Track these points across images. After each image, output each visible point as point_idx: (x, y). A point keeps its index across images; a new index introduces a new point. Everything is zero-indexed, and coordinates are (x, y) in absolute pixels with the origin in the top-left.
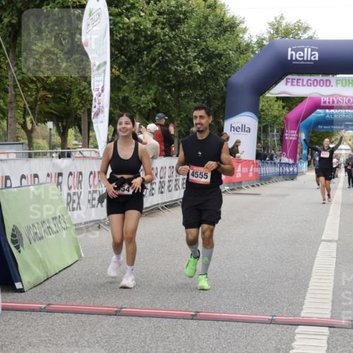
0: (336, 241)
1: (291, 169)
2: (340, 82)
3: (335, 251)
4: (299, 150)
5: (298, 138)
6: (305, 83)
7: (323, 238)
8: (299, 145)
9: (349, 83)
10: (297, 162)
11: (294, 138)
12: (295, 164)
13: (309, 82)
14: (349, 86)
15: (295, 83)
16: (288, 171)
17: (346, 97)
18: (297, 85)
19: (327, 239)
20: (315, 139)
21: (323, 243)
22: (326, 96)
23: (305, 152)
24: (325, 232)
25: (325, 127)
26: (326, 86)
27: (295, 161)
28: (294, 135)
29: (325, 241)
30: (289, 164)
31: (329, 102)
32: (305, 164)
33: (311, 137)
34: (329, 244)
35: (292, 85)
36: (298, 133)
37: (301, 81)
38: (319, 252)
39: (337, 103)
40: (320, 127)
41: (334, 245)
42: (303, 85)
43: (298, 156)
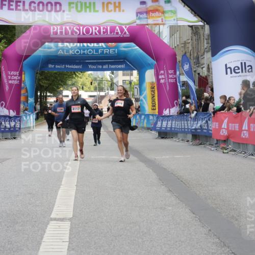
0: (70, 219)
1: (13, 124)
2: (74, 5)
3: (68, 232)
4: (22, 99)
5: (21, 81)
6: (27, 7)
7: (53, 216)
8: (23, 92)
9: (86, 7)
10: (22, 114)
11: (16, 82)
12: (18, 117)
13: (33, 5)
14: (86, 11)
15: (14, 7)
16: (8, 126)
17: (84, 26)
18: (16, 9)
19: (58, 217)
20: (44, 83)
21: (52, 223)
22: (56, 25)
23: (31, 100)
24: (55, 208)
25: (57, 66)
26: (56, 11)
27: (18, 113)
28: (16, 78)
29: (55, 219)
30: (10, 117)
31: (61, 32)
32: (32, 117)
33: (39, 80)
34: (61, 223)
35: (9, 9)
36: (20, 75)
37: (21, 4)
38: (46, 235)
39: (72, 34)
40: (50, 66)
41: (67, 225)
42: (24, 10)
43: (22, 106)
